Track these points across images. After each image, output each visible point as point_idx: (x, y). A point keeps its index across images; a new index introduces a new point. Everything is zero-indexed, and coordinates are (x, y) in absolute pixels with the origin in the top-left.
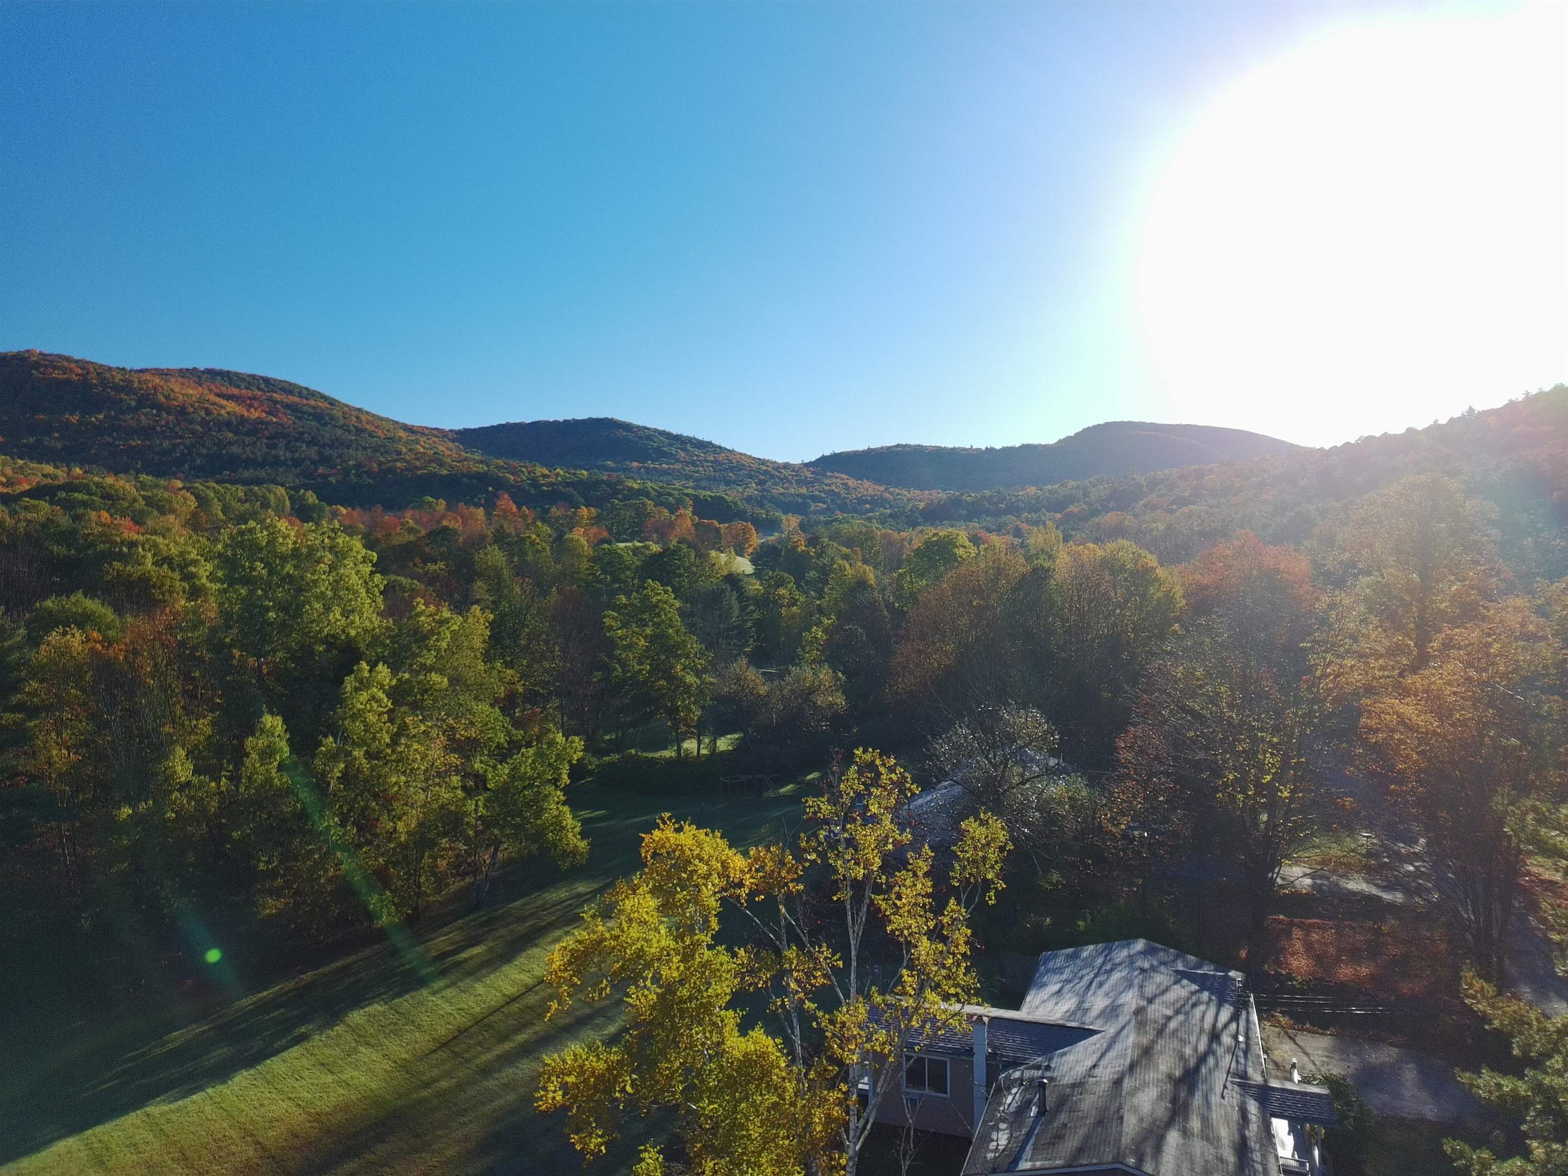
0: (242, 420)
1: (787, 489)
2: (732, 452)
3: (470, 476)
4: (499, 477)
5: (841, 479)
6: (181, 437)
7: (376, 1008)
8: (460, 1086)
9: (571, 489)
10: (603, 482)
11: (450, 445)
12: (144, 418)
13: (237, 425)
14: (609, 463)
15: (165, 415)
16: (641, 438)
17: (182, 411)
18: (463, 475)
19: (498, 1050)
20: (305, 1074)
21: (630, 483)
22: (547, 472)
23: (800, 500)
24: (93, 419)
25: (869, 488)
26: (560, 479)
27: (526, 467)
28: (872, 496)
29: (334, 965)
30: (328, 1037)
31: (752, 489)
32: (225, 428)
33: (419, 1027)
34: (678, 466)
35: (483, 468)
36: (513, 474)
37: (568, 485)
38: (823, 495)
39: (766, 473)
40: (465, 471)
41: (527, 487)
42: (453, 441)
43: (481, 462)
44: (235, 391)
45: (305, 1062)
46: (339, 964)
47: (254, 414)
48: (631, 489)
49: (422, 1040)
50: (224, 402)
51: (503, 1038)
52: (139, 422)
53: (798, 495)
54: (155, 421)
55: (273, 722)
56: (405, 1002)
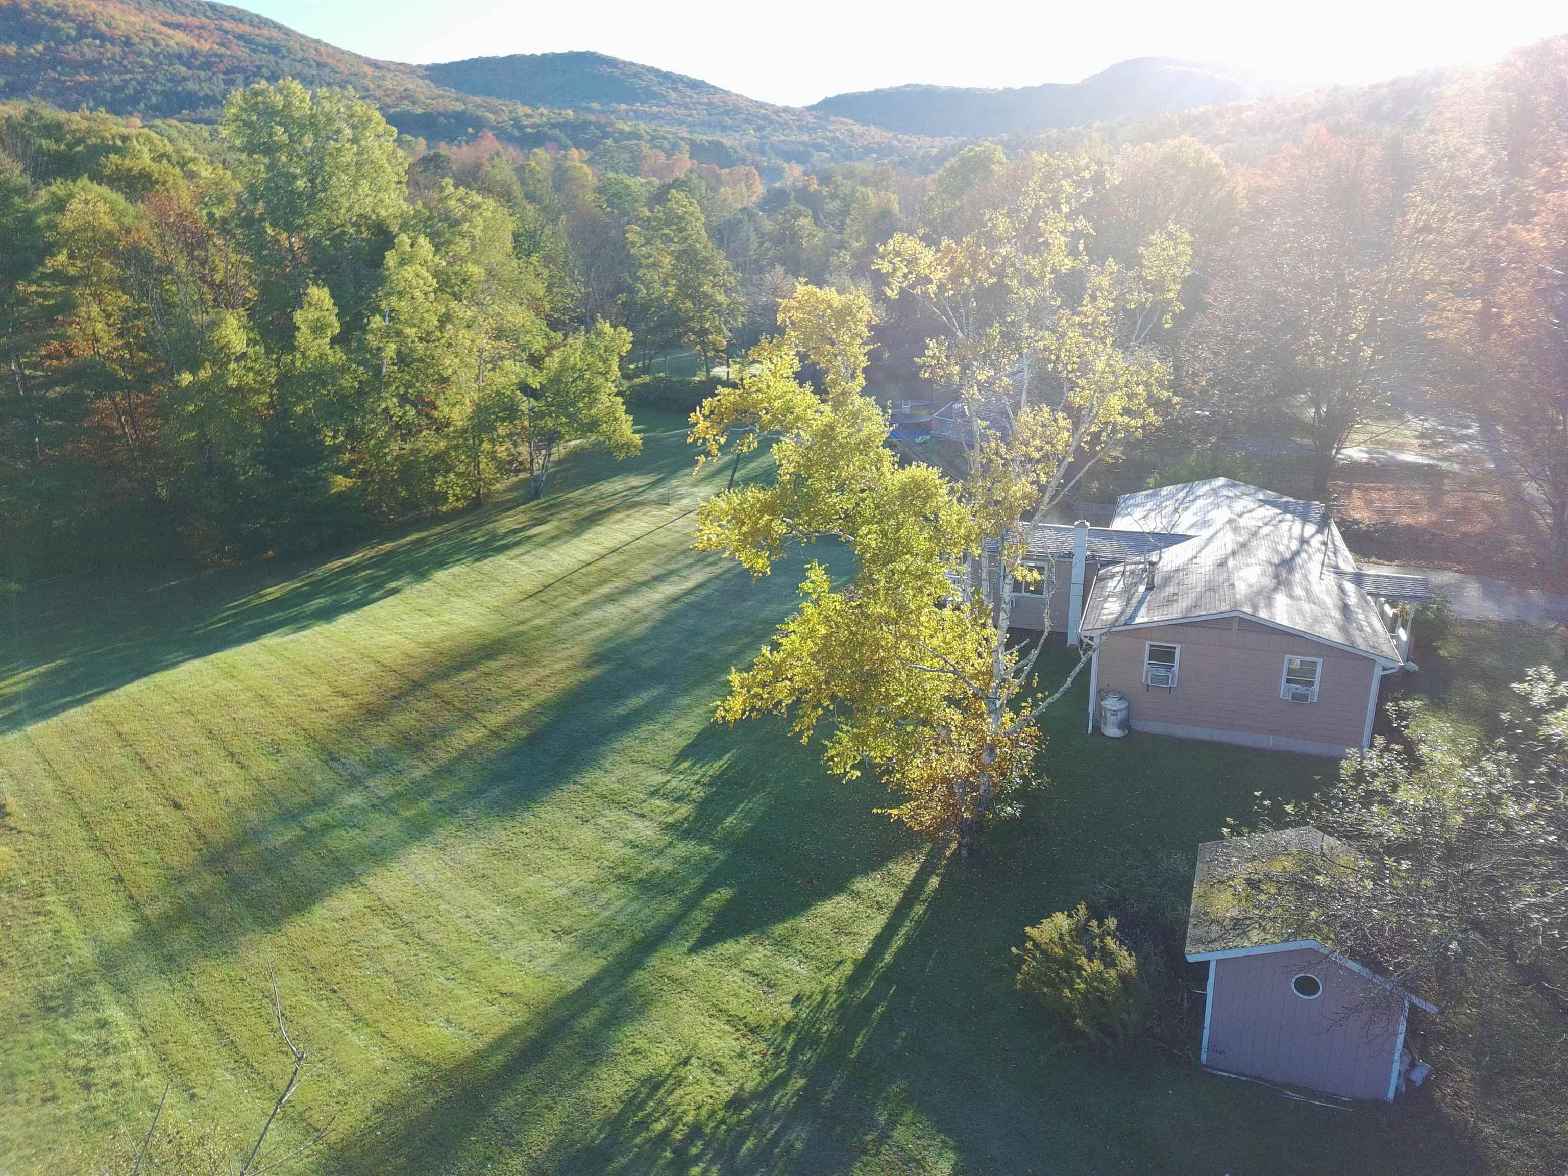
0: (194, 53)
1: (788, 135)
2: (727, 93)
3: (447, 116)
4: (478, 117)
5: (847, 125)
6: (132, 72)
7: (457, 569)
8: (554, 623)
9: (557, 132)
10: (590, 123)
11: (420, 82)
12: (88, 49)
13: (188, 58)
14: (594, 104)
15: (109, 46)
16: (628, 76)
17: (127, 42)
18: (440, 114)
19: (583, 599)
20: (405, 617)
21: (620, 125)
22: (529, 111)
23: (801, 148)
24: (32, 51)
25: (875, 134)
26: (544, 119)
27: (507, 106)
28: (879, 144)
29: (409, 539)
30: (419, 591)
31: (751, 137)
32: (177, 61)
33: (504, 584)
34: (669, 109)
35: (459, 107)
36: (494, 113)
37: (554, 126)
38: (826, 143)
39: (765, 117)
40: (441, 109)
41: (510, 129)
42: (422, 78)
43: (457, 100)
44: (181, 19)
45: (401, 608)
46: (415, 536)
47: (205, 46)
48: (621, 132)
49: (511, 593)
50: (171, 32)
51: (586, 591)
52: (82, 54)
53: (800, 143)
54: (100, 53)
55: (320, 295)
56: (487, 565)
